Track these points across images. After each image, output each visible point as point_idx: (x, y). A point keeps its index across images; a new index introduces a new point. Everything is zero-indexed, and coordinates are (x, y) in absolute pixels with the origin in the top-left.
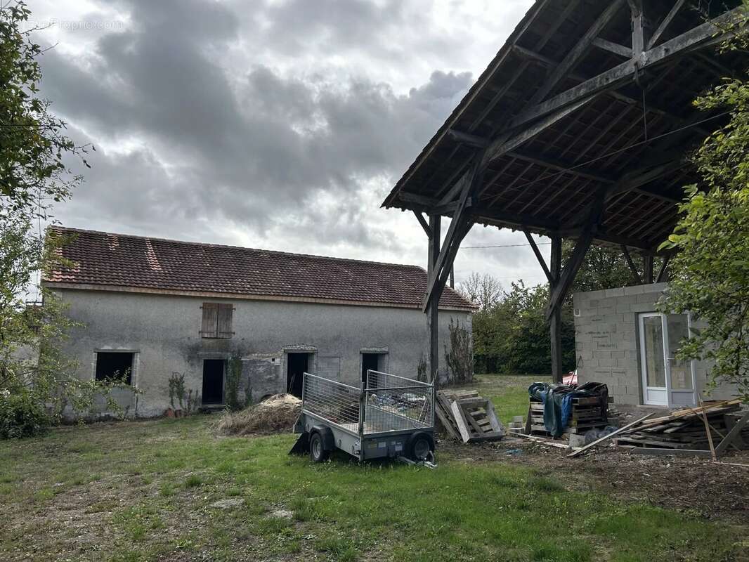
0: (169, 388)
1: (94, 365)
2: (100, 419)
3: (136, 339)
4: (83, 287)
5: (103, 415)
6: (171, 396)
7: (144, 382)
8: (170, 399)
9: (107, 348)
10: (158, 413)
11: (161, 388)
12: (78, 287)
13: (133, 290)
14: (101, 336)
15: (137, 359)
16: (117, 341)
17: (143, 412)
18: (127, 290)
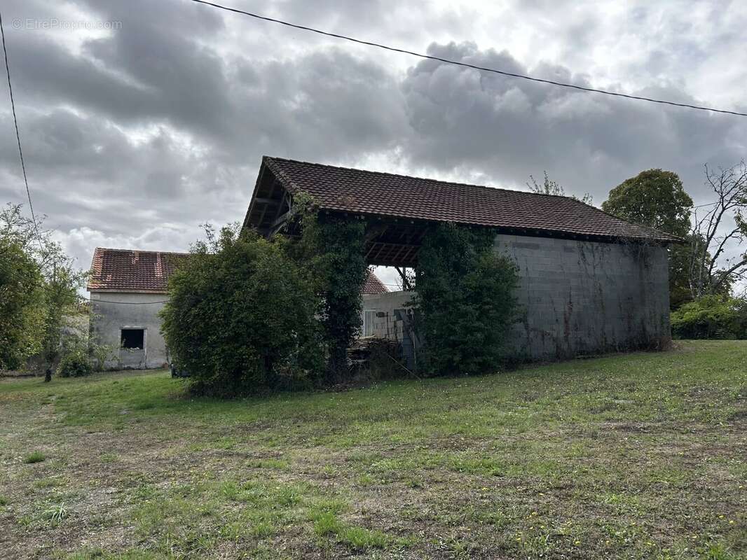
0: (166, 351)
1: (120, 337)
2: (124, 369)
3: (144, 321)
4: (111, 291)
5: (126, 366)
6: (167, 355)
7: (150, 347)
8: (166, 358)
9: (127, 327)
10: (159, 366)
11: (160, 351)
12: (108, 291)
13: (141, 291)
14: (123, 320)
15: (146, 333)
16: (133, 322)
17: (149, 365)
18: (137, 291)
